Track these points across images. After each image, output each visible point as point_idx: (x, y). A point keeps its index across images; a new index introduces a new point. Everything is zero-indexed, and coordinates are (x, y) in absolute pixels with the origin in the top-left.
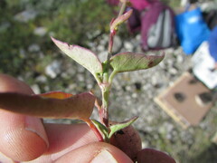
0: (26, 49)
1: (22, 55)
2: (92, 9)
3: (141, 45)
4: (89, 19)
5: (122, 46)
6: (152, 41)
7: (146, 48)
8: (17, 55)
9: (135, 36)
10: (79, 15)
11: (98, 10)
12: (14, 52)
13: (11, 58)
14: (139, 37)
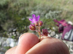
0: (27, 26)
1: (25, 28)
2: (49, 21)
3: (62, 37)
4: (47, 24)
5: (55, 35)
6: (66, 37)
7: (63, 38)
8: (24, 27)
9: (60, 33)
10: (45, 22)
11: (50, 22)
12: (23, 26)
13: (22, 27)
14: (61, 34)
